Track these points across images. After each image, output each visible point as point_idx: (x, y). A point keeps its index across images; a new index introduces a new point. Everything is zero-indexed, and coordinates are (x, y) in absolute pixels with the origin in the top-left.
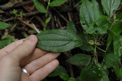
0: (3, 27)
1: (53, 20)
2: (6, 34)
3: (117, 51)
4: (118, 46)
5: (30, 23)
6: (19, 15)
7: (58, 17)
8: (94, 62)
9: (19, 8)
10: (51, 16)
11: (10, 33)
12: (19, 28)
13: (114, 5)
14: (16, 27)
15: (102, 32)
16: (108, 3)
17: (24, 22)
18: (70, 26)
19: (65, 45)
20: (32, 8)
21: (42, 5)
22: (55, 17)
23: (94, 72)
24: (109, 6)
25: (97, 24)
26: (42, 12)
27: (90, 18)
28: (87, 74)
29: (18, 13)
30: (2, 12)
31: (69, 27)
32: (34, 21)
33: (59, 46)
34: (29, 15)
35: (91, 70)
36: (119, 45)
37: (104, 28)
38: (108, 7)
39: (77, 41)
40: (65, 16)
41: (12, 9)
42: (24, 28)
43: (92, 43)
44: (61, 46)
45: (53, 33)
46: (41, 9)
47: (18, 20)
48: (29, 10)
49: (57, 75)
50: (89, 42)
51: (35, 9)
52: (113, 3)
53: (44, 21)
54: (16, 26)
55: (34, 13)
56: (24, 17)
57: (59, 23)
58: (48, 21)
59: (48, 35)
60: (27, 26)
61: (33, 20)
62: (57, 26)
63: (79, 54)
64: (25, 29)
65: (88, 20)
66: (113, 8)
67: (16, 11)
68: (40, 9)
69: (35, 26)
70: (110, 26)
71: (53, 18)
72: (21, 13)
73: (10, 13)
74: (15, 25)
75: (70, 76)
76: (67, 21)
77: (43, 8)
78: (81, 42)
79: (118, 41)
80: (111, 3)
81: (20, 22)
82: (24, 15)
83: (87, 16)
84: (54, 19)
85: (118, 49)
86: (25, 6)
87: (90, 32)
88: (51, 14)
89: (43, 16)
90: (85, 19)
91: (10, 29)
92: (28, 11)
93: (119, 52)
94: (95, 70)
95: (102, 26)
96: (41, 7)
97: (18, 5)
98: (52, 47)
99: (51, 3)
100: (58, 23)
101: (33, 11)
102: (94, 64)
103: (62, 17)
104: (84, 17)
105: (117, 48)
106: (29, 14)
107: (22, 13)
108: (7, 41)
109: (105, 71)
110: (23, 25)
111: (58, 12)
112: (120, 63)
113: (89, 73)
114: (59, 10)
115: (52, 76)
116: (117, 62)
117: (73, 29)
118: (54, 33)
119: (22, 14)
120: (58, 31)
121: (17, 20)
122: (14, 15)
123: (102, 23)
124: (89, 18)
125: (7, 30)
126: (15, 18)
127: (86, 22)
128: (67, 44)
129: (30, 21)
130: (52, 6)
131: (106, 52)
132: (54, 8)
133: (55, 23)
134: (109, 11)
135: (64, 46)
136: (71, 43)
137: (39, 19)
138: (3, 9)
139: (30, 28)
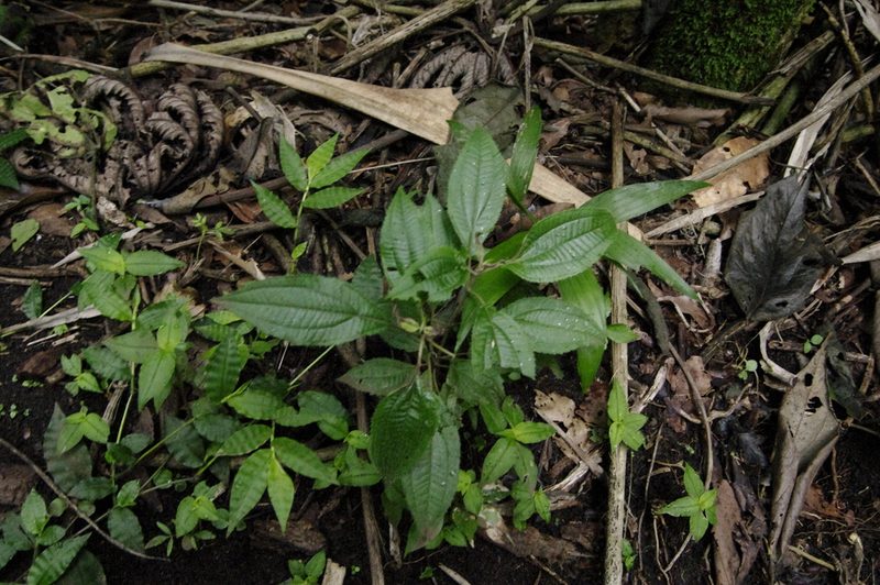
0: (157, 266)
1: (318, 249)
2: (169, 288)
3: (481, 354)
4: (485, 340)
5: (244, 257)
6: (211, 232)
7: (335, 240)
8: (415, 385)
9: (215, 209)
10: (312, 236)
11: (181, 287)
12: (209, 273)
13: (484, 215)
14: (201, 270)
15: (439, 295)
16: (468, 211)
17: (227, 254)
18: (365, 272)
19: (333, 325)
20: (255, 212)
21: (282, 202)
22: (326, 241)
23: (413, 413)
24: (469, 218)
25: (424, 270)
26: (280, 224)
27: (411, 253)
28: (393, 420)
29: (211, 226)
30: (164, 220)
31: (363, 276)
32: (260, 251)
33: (314, 327)
34: (245, 232)
35: (403, 407)
36: (489, 336)
37: (443, 285)
38: (466, 221)
39: (372, 316)
40: (355, 241)
41: (193, 211)
42: (224, 270)
43: (410, 326)
44: (321, 327)
45: (301, 286)
46: (280, 215)
47: (211, 246)
48: (245, 215)
49: (309, 422)
50: (404, 325)
51: (262, 217)
52: (479, 210)
53: (290, 252)
54: (202, 265)
55: (260, 226)
56: (227, 237)
57: (337, 260)
58: (298, 251)
59: (286, 289)
60: (235, 267)
61: (255, 247)
62: (330, 269)
63: (379, 360)
64: (228, 274)
65: (404, 256)
66: (481, 225)
67: (204, 220)
68: (274, 214)
69: (259, 267)
70: (462, 279)
71: (317, 243)
72: (219, 225)
73: (187, 225)
74: (199, 263)
75: (353, 427)
76: (361, 255)
77: (284, 212)
78: (382, 322)
79: (488, 324)
80: (475, 211)
81: (216, 253)
82: (229, 230)
83: (401, 245)
84: (322, 246)
85: (484, 347)
86: (232, 202)
87: (400, 293)
88: (313, 231)
89: (287, 238)
90: (394, 254)
91: (183, 275)
92: (243, 218)
93: (487, 357)
94: (415, 409)
95: (438, 277)
96: (279, 208)
97: (213, 201)
98: (295, 327)
99: (310, 199)
100: (333, 261)
101: (256, 219)
102: (415, 389)
103: (348, 240)
104: (392, 249)
105: (481, 344)
106: (243, 227)
107: (223, 225)
108: (165, 309)
109: (452, 414)
110: (225, 262)
111: (335, 226)
112: (502, 388)
113: (400, 417)
114: (338, 220)
115: (295, 425)
116: (492, 388)
117: (374, 281)
118: (305, 286)
119: (221, 229)
120: (317, 281)
121: (206, 246)
122: (197, 231)
123: (441, 269)
124: (407, 253)
125: (172, 277)
126: (201, 239)
127: (397, 263)
128: (342, 322)
129: (246, 251)
130: (311, 206)
131: (453, 355)
132: (324, 214)
133: (324, 259)
134: (468, 234)
135: (329, 329)
136: (351, 321)
137: (275, 244)
138: (166, 212)
139: (244, 275)
